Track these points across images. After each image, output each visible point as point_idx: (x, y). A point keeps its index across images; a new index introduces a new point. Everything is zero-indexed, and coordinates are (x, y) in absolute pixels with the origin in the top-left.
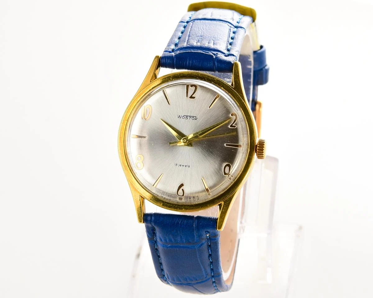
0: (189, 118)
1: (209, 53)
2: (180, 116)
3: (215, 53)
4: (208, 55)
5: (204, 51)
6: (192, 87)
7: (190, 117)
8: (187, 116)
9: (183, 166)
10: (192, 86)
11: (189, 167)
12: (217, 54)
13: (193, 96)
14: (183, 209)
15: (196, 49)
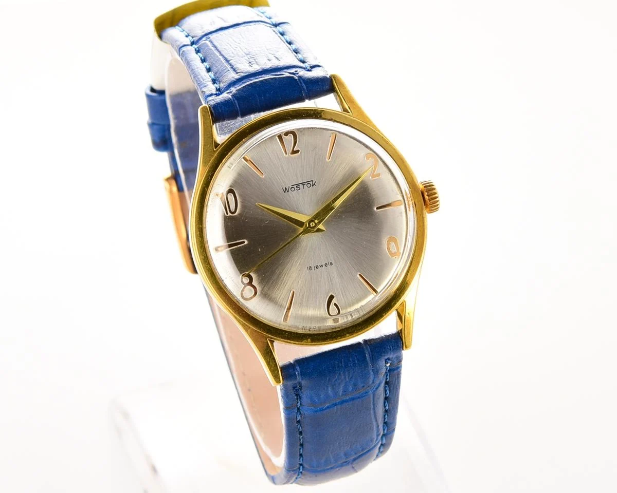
0: (301, 186)
1: (283, 75)
2: (286, 188)
3: (293, 71)
4: (284, 77)
5: (274, 74)
6: (287, 136)
7: (303, 184)
8: (298, 185)
9: (321, 266)
10: (286, 134)
11: (331, 264)
12: (296, 71)
13: (295, 150)
14: (347, 335)
15: (259, 75)
